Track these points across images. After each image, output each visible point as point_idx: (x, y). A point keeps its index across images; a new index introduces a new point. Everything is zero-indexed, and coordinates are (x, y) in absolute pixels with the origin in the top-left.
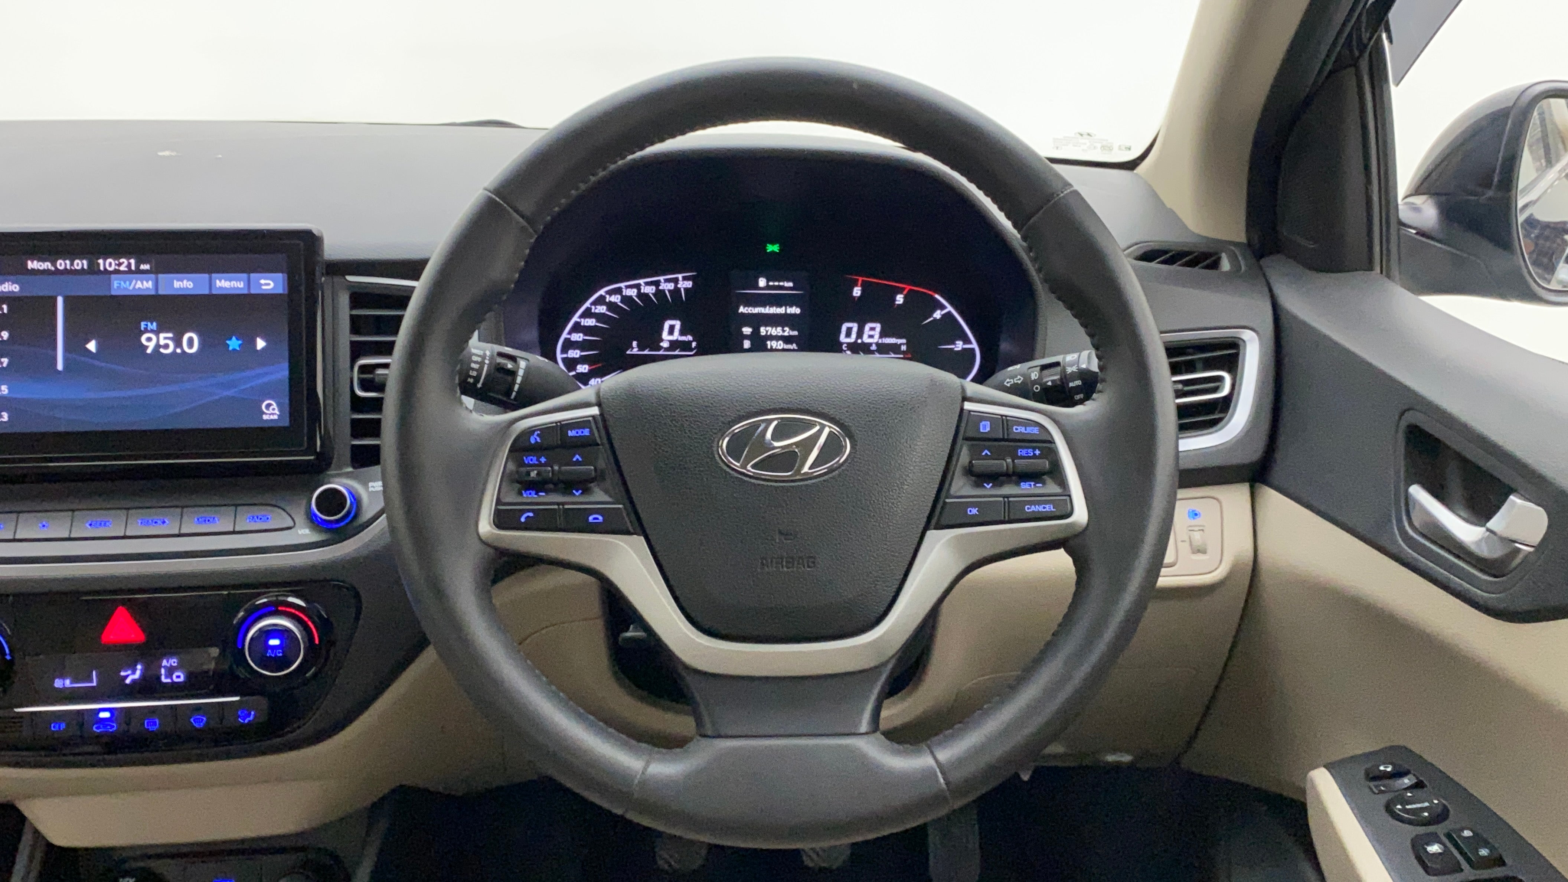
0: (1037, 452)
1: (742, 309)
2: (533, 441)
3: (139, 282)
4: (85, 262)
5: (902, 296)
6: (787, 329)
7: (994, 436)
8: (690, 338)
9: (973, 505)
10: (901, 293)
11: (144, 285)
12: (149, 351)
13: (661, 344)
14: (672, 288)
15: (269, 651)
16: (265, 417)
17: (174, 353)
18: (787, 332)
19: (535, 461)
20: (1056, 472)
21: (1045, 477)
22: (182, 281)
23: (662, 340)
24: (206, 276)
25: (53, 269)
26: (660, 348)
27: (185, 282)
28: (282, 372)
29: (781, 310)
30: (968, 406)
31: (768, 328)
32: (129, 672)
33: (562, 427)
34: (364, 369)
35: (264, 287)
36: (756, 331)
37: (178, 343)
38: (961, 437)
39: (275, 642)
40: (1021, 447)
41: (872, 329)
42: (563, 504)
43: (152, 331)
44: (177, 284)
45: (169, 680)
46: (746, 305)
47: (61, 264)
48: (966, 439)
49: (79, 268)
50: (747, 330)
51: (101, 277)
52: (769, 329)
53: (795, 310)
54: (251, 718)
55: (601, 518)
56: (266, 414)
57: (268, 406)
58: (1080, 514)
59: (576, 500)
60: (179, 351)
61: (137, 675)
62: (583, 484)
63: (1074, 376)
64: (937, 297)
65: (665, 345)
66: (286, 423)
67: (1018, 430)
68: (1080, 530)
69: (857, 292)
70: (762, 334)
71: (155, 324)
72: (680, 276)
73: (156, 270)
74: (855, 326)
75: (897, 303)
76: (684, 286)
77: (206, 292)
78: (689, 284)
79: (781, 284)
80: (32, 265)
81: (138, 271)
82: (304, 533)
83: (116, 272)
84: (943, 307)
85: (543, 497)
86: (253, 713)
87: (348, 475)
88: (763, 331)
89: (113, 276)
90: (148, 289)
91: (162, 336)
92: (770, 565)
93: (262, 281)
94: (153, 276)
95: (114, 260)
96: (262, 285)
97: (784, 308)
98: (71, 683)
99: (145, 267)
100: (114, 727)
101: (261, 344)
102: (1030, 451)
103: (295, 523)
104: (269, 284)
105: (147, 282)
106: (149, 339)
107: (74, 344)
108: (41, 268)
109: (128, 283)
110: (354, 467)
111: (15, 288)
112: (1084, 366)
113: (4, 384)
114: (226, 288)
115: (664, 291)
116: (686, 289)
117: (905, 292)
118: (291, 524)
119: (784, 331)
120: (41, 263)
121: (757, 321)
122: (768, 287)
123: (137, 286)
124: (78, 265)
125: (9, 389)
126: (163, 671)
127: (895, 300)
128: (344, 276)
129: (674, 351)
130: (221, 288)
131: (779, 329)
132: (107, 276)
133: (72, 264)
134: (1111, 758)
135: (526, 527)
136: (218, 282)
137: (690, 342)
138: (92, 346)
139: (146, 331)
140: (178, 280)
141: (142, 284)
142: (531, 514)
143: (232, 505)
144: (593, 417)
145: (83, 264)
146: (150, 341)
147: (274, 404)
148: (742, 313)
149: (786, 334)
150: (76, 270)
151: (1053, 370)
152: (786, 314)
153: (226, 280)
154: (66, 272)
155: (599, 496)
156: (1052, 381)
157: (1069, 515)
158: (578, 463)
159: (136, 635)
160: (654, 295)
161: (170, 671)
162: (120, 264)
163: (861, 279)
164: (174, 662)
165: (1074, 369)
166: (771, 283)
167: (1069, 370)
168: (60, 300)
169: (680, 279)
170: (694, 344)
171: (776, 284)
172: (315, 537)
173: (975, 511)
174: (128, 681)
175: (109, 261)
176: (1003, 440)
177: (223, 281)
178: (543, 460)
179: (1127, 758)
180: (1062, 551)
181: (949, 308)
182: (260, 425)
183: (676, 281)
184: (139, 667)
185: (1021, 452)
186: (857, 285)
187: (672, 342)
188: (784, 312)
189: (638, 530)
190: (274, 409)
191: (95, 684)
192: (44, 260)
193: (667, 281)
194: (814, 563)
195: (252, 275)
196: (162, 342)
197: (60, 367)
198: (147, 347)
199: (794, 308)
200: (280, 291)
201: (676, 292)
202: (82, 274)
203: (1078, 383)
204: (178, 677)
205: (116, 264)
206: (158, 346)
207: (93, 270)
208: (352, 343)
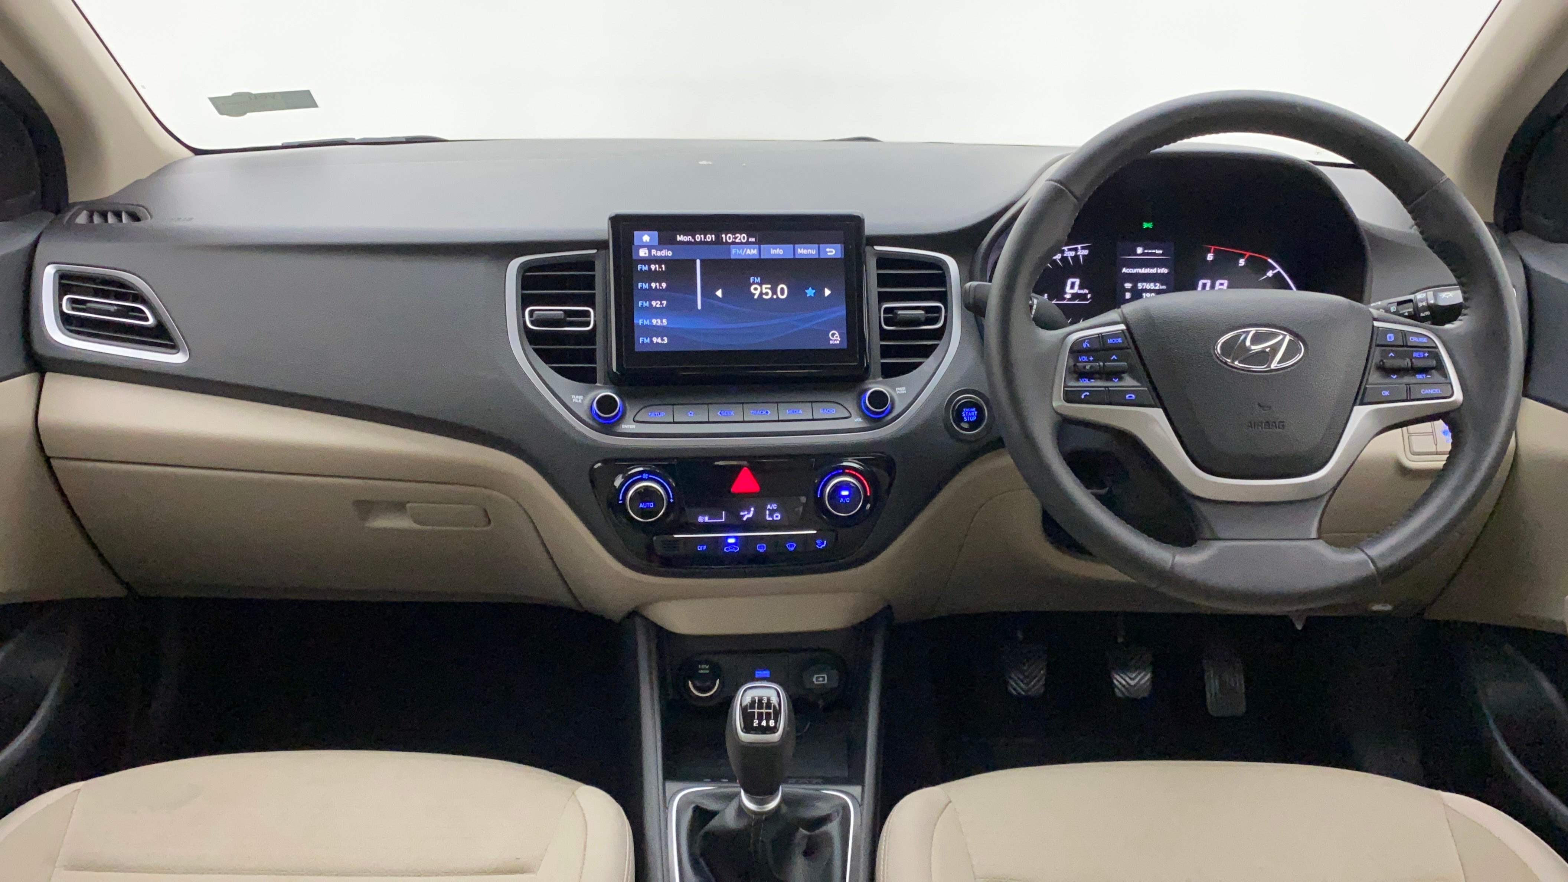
0: (1426, 355)
1: (1124, 270)
2: (1084, 346)
3: (748, 250)
4: (713, 236)
5: (1244, 260)
6: (1158, 284)
7: (1396, 343)
8: (1086, 291)
9: (1386, 389)
10: (1243, 258)
11: (751, 252)
12: (756, 297)
13: (1065, 296)
14: (1073, 255)
15: (842, 499)
16: (831, 342)
17: (772, 298)
18: (1158, 286)
19: (1086, 359)
20: (1440, 368)
21: (1433, 371)
22: (776, 249)
23: (1066, 293)
24: (792, 246)
25: (693, 240)
26: (1064, 299)
27: (778, 250)
28: (841, 311)
29: (1153, 271)
30: (1376, 324)
31: (1143, 284)
32: (746, 513)
33: (1102, 337)
34: (887, 310)
35: (829, 254)
36: (1135, 286)
37: (774, 292)
38: (1374, 344)
39: (845, 493)
40: (1416, 351)
41: (1222, 284)
42: (1108, 387)
43: (757, 283)
44: (773, 252)
45: (771, 519)
46: (1128, 267)
47: (698, 238)
48: (1378, 346)
49: (709, 240)
50: (1128, 285)
51: (724, 246)
52: (1145, 284)
53: (1165, 271)
54: (824, 545)
55: (1133, 396)
56: (832, 340)
57: (833, 335)
58: (1458, 396)
59: (1115, 384)
60: (775, 297)
61: (750, 515)
62: (1117, 374)
63: (1425, 309)
64: (1270, 260)
65: (1068, 296)
66: (845, 346)
67: (1413, 340)
68: (1459, 405)
69: (1210, 257)
70: (1140, 288)
71: (759, 278)
72: (1079, 246)
73: (759, 242)
74: (1208, 283)
75: (1240, 265)
76: (1082, 253)
77: (792, 257)
78: (1086, 252)
79: (1154, 251)
80: (680, 238)
81: (748, 243)
82: (857, 421)
83: (734, 243)
84: (1274, 268)
85: (1093, 383)
86: (825, 542)
87: (880, 383)
88: (1140, 286)
89: (732, 246)
90: (754, 255)
91: (764, 286)
92: (1253, 426)
93: (828, 250)
94: (757, 246)
95: (733, 235)
96: (827, 252)
97: (1155, 269)
98: (709, 519)
99: (752, 240)
100: (737, 549)
101: (827, 292)
102: (1421, 354)
103: (851, 414)
104: (832, 252)
105: (754, 250)
106: (756, 289)
107: (708, 293)
108: (685, 240)
109: (741, 250)
110: (883, 378)
111: (670, 253)
112: (1432, 302)
113: (665, 318)
114: (804, 254)
115: (1067, 257)
116: (1083, 256)
117: (1246, 257)
118: (847, 415)
119: (1155, 286)
120: (685, 237)
121: (1136, 279)
122: (1143, 254)
123: (747, 253)
124: (709, 238)
125: (667, 321)
126: (767, 512)
127: (1238, 263)
128: (872, 246)
129: (1074, 301)
130: (801, 254)
131: (1152, 284)
132: (728, 246)
133: (705, 238)
134: (1376, 607)
135: (1086, 401)
136: (799, 250)
137: (1086, 294)
138: (719, 293)
139: (754, 283)
140: (773, 249)
141: (751, 251)
142: (1088, 394)
143: (809, 402)
144: (1122, 330)
145: (712, 238)
146: (756, 290)
147: (837, 333)
148: (1124, 273)
149: (1157, 288)
150: (707, 241)
151: (1407, 305)
152: (1157, 274)
153: (804, 249)
154: (701, 243)
155: (1129, 382)
156: (1408, 312)
157: (1452, 395)
158: (1114, 360)
159: (754, 487)
160: (1060, 260)
161: (772, 512)
162: (736, 238)
163: (1213, 248)
164: (775, 506)
165: (1424, 304)
166: (1146, 251)
167: (1420, 305)
168: (698, 262)
169: (1079, 248)
170: (1089, 296)
171: (1150, 251)
172: (864, 425)
173: (1387, 393)
174: (745, 519)
175: (729, 235)
176: (1403, 346)
177: (802, 250)
178: (1091, 359)
179: (1388, 608)
180: (1441, 422)
181: (1279, 269)
182: (828, 348)
183: (1076, 250)
184: (752, 509)
185: (1415, 355)
186: (1210, 253)
187: (1073, 294)
188: (1155, 272)
189: (1159, 404)
190: (837, 337)
191: (723, 520)
192: (687, 235)
193: (1070, 250)
194: (1283, 426)
195: (821, 245)
196: (764, 291)
197: (699, 307)
198: (754, 294)
199: (1163, 269)
200: (839, 256)
201: (1075, 258)
202: (711, 244)
203: (1428, 313)
204: (777, 517)
205: (733, 238)
206: (761, 294)
207: (718, 241)
208: (879, 293)
